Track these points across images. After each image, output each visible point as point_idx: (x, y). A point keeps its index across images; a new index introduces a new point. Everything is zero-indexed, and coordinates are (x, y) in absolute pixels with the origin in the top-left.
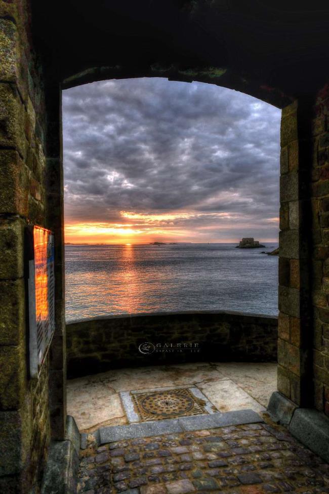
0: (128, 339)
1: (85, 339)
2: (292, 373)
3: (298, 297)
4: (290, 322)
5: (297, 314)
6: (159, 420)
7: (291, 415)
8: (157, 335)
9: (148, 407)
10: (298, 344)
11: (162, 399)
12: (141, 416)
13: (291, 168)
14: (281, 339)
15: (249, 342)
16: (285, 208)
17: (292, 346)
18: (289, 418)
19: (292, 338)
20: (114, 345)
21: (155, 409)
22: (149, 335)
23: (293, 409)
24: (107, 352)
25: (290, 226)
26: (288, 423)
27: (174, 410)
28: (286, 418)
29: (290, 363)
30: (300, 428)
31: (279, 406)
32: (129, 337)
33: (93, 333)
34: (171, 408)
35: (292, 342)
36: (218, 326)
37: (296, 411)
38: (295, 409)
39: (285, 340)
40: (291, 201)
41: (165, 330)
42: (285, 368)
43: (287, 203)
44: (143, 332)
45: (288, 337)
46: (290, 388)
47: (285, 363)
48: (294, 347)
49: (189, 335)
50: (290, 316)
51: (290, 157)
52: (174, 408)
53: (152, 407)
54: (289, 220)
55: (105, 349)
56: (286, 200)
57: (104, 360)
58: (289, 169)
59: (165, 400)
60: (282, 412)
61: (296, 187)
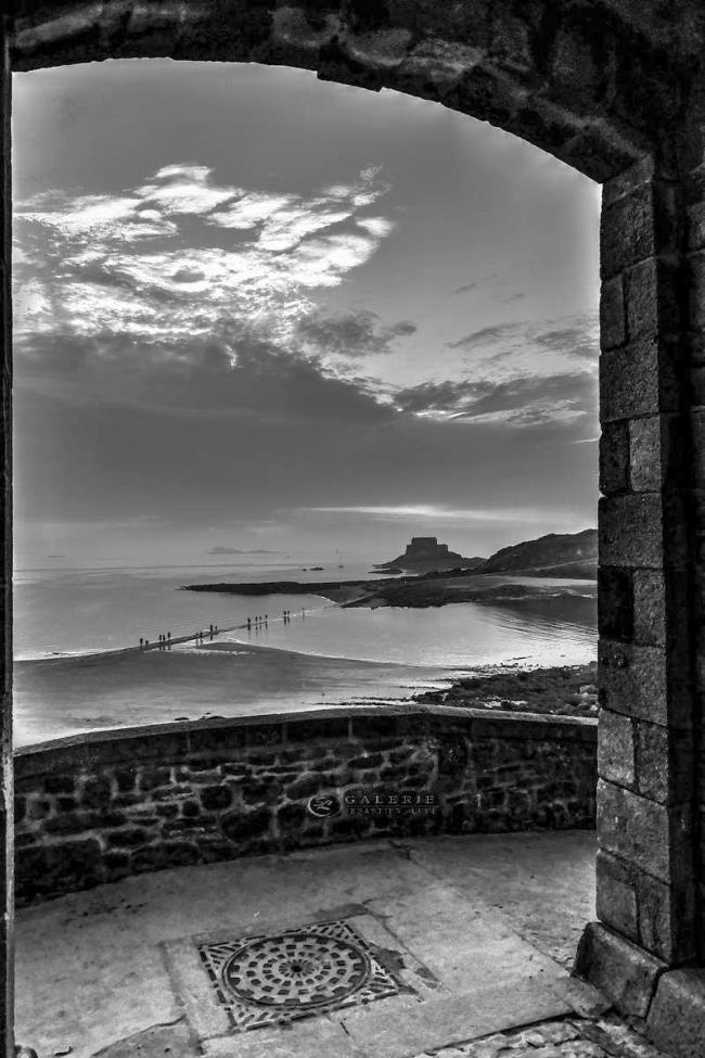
0: (179, 791)
1: (63, 795)
2: (645, 873)
3: (660, 669)
4: (636, 737)
5: (660, 717)
6: (282, 1023)
7: (649, 990)
8: (255, 777)
9: (244, 984)
10: (663, 795)
11: (281, 957)
12: (230, 1016)
13: (634, 331)
14: (607, 780)
15: (484, 783)
16: (616, 437)
17: (641, 799)
18: (644, 1000)
19: (643, 780)
20: (140, 807)
21: (268, 989)
22: (236, 778)
23: (653, 972)
24: (122, 829)
25: (633, 482)
26: (641, 1013)
27: (317, 989)
28: (636, 998)
29: (636, 845)
30: (682, 1028)
31: (609, 963)
32: (183, 785)
33: (84, 778)
34: (310, 982)
35: (642, 790)
36: (411, 747)
37: (665, 978)
38: (661, 971)
39: (619, 785)
40: (636, 418)
41: (277, 763)
42: (622, 859)
43: (624, 423)
44: (218, 769)
45: (629, 777)
46: (638, 915)
47: (622, 846)
48: (650, 803)
49: (338, 771)
50: (635, 721)
51: (631, 305)
52: (317, 983)
53: (256, 982)
54: (628, 468)
55: (119, 820)
56: (620, 414)
57: (115, 850)
58: (627, 336)
59: (292, 959)
60: (621, 983)
61: (653, 379)
